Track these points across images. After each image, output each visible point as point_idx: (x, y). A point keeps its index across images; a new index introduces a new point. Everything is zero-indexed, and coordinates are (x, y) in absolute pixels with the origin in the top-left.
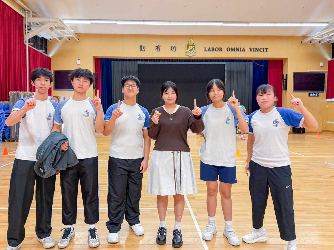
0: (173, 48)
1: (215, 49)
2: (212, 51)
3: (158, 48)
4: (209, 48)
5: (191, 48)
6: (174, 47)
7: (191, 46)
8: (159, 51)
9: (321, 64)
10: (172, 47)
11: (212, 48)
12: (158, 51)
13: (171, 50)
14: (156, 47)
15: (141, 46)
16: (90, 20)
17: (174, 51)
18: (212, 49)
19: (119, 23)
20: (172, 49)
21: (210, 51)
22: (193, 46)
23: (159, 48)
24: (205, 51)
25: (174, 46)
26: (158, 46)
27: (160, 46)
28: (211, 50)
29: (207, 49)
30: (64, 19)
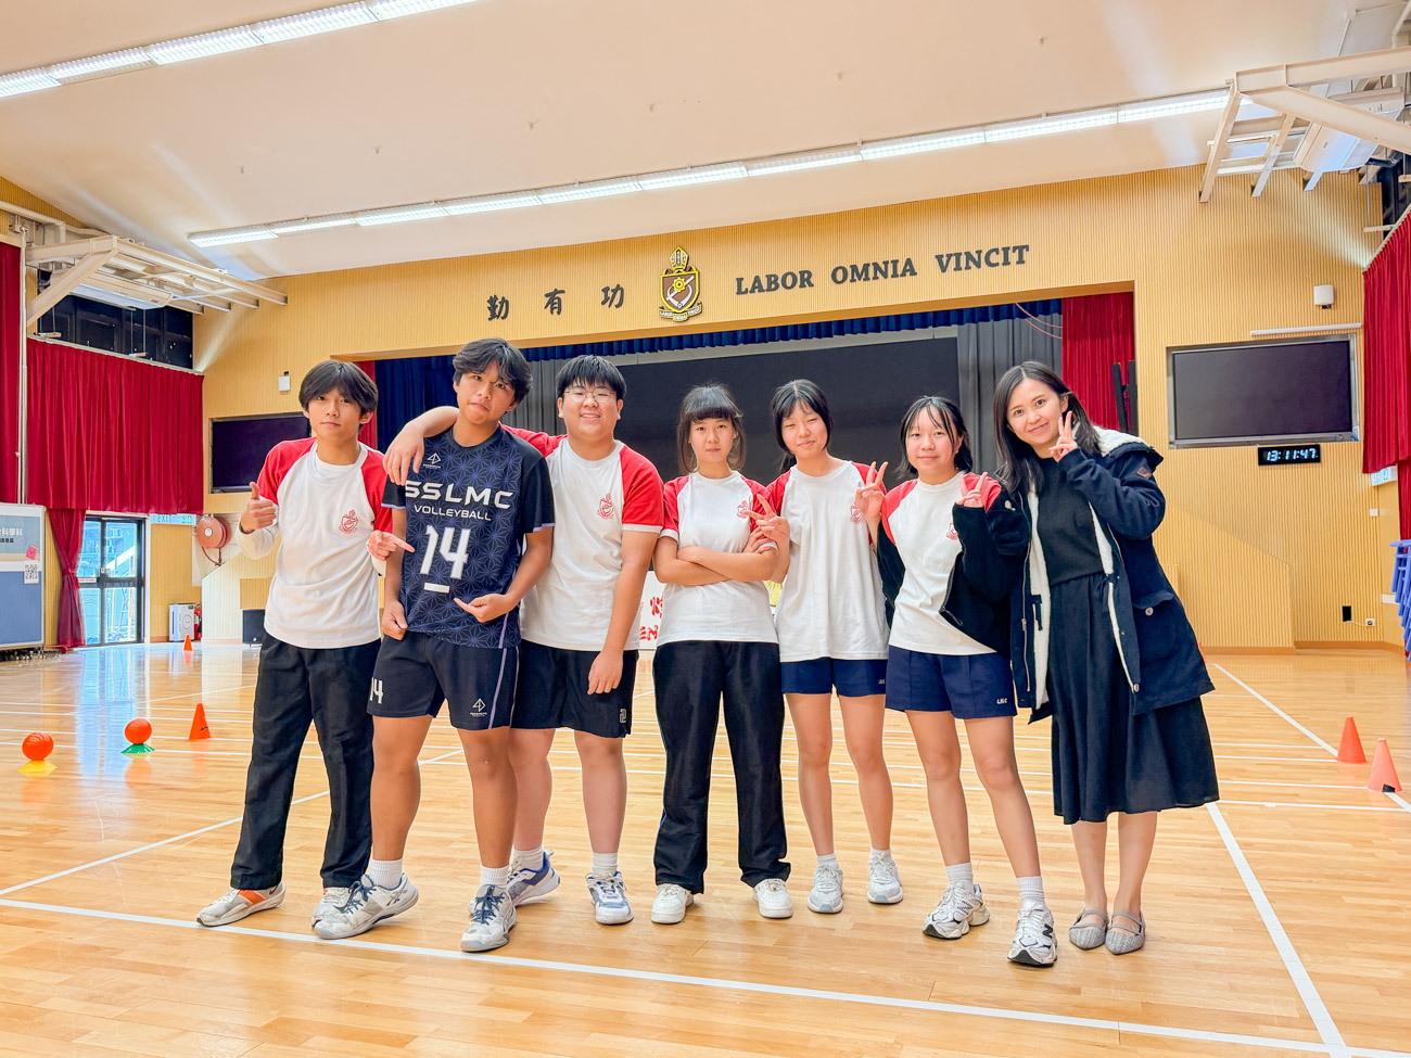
0: (610, 294)
1: (779, 282)
2: (769, 289)
3: (554, 301)
4: (757, 279)
5: (679, 285)
6: (615, 291)
7: (681, 276)
8: (559, 313)
9: (1322, 295)
10: (606, 290)
11: (769, 277)
12: (555, 311)
13: (603, 303)
14: (547, 296)
15: (492, 300)
16: (269, 225)
17: (617, 306)
18: (769, 284)
19: (366, 221)
20: (606, 299)
21: (761, 290)
22: (686, 277)
23: (559, 299)
24: (739, 292)
25: (613, 287)
26: (556, 292)
27: (563, 292)
28: (765, 287)
29: (747, 285)
30: (192, 235)
